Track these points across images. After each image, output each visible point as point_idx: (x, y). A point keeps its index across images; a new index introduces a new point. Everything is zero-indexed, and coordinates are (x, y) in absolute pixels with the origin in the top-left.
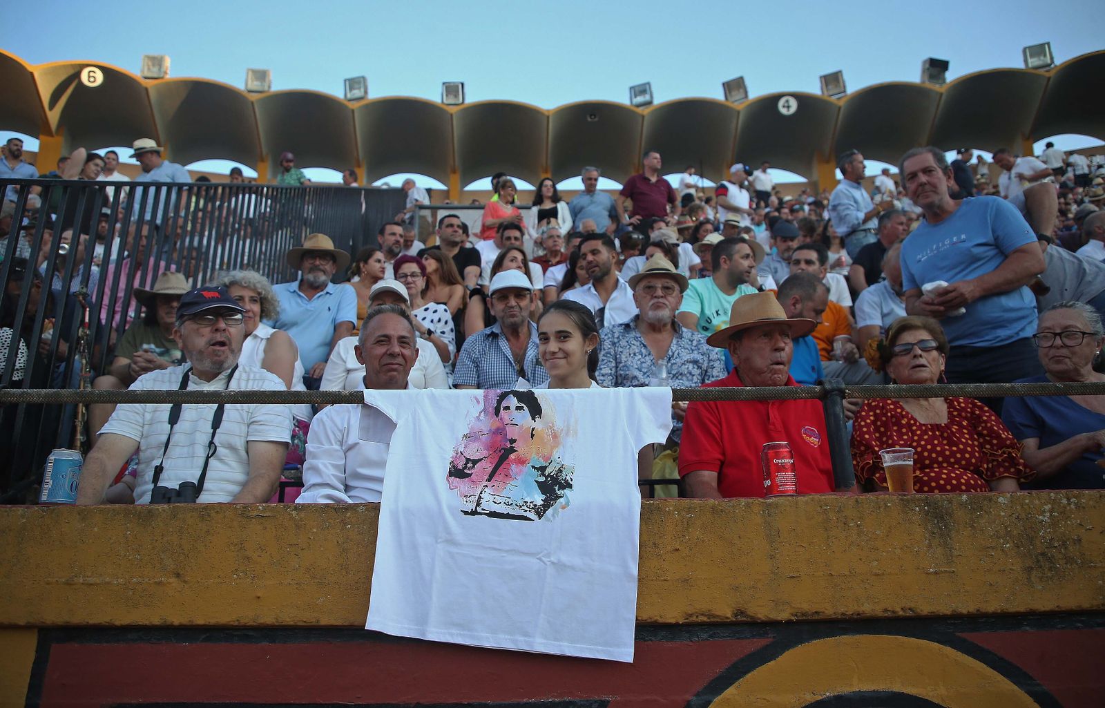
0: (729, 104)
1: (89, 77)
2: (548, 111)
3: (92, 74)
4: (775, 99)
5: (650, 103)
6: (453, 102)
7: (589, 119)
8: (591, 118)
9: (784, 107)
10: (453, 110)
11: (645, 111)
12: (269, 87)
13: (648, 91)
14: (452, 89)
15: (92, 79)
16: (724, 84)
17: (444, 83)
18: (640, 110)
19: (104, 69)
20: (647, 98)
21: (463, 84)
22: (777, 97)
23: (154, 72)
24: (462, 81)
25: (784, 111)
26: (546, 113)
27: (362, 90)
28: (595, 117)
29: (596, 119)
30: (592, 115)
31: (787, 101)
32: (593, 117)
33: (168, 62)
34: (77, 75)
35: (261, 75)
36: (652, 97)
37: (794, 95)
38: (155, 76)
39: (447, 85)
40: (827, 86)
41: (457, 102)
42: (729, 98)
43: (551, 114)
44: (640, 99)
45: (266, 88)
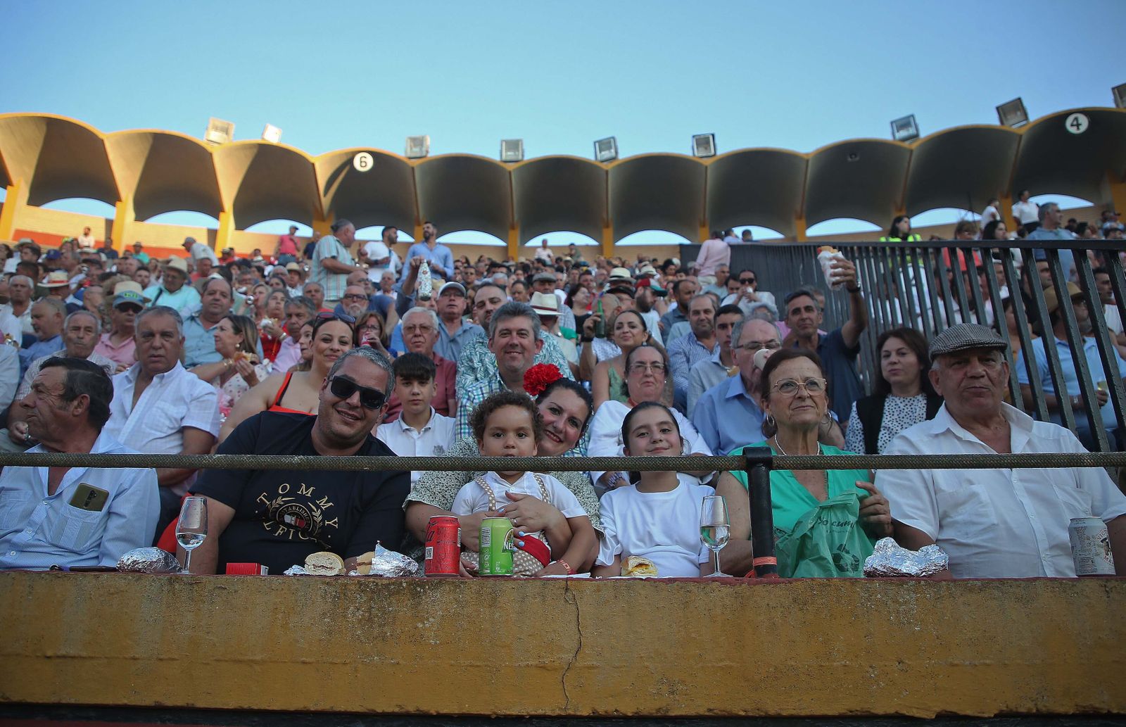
0: (1006, 128)
1: (361, 162)
2: (807, 154)
3: (363, 159)
4: (1061, 118)
5: (916, 136)
6: (704, 155)
7: (849, 159)
8: (851, 158)
9: (1072, 125)
10: (707, 162)
11: (914, 145)
12: (523, 156)
13: (913, 124)
14: (703, 141)
15: (363, 164)
16: (998, 108)
17: (694, 136)
18: (906, 144)
19: (374, 154)
20: (912, 131)
21: (713, 135)
22: (1064, 116)
23: (416, 151)
24: (712, 132)
25: (1073, 130)
26: (806, 157)
27: (613, 151)
28: (856, 156)
29: (857, 159)
30: (853, 154)
31: (1076, 119)
32: (853, 156)
33: (429, 141)
34: (350, 162)
35: (514, 145)
36: (917, 129)
37: (1084, 112)
38: (418, 155)
39: (697, 138)
40: (1121, 98)
41: (709, 154)
42: (1005, 122)
43: (810, 157)
44: (903, 134)
45: (520, 157)
